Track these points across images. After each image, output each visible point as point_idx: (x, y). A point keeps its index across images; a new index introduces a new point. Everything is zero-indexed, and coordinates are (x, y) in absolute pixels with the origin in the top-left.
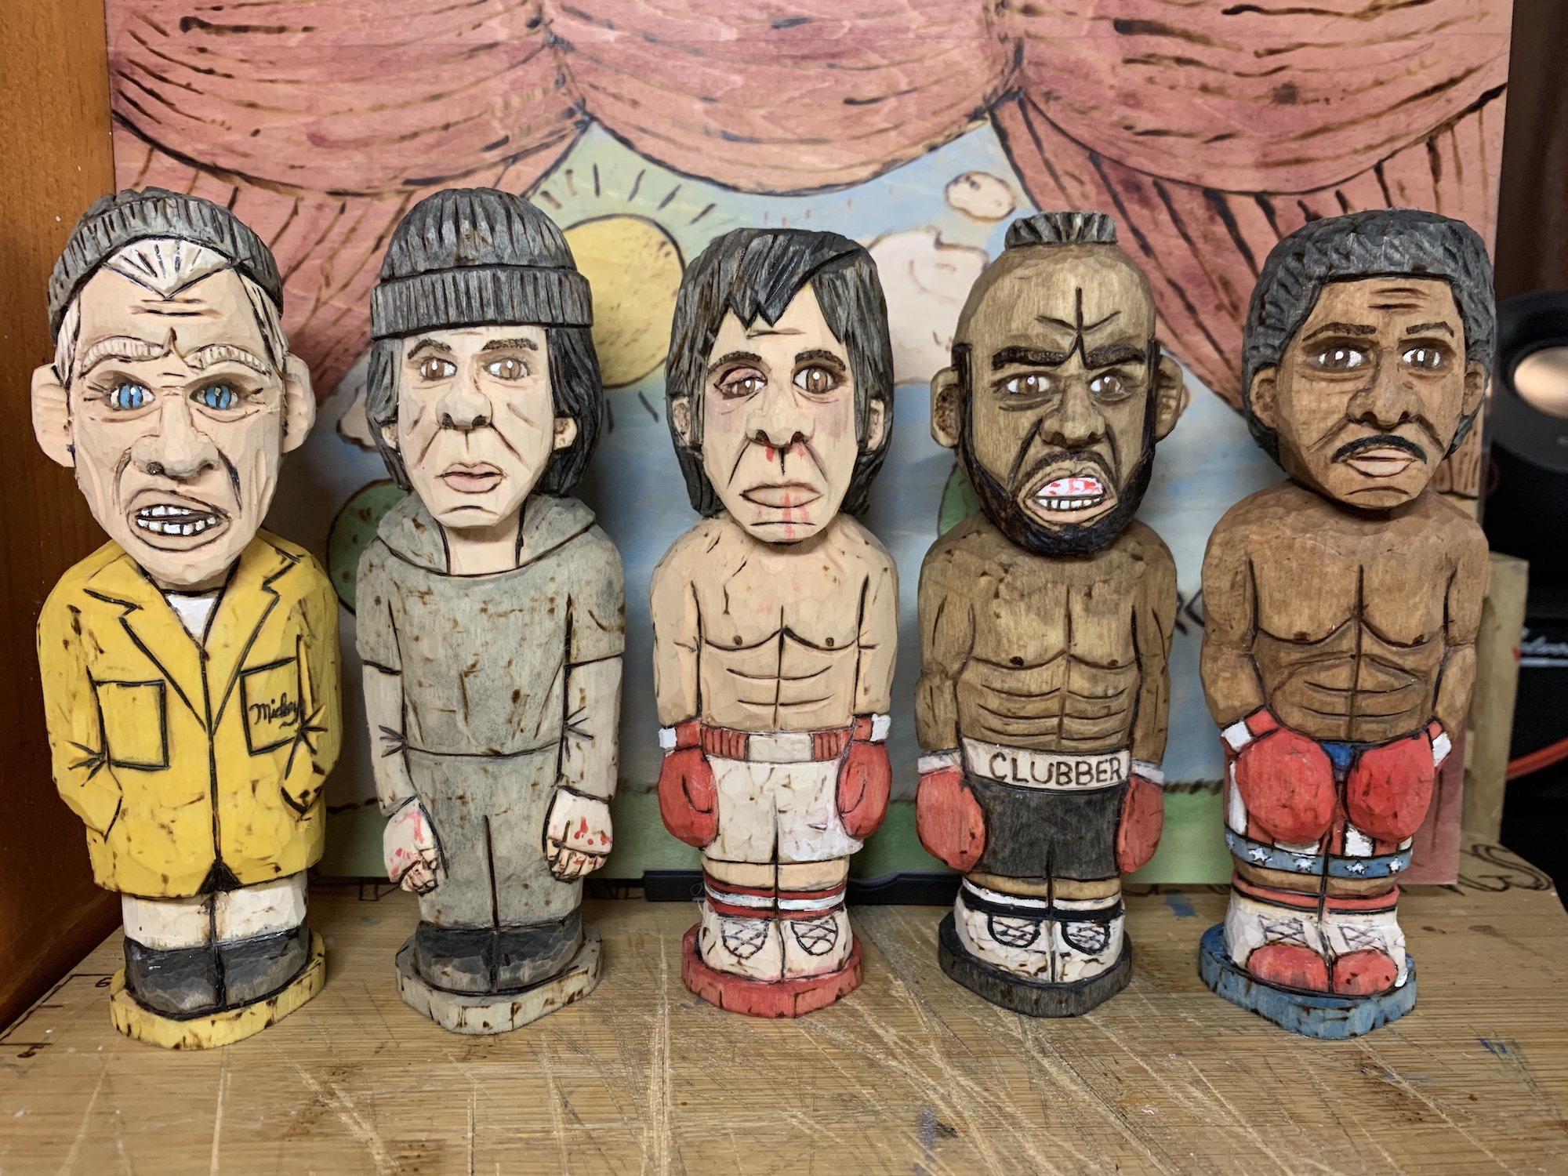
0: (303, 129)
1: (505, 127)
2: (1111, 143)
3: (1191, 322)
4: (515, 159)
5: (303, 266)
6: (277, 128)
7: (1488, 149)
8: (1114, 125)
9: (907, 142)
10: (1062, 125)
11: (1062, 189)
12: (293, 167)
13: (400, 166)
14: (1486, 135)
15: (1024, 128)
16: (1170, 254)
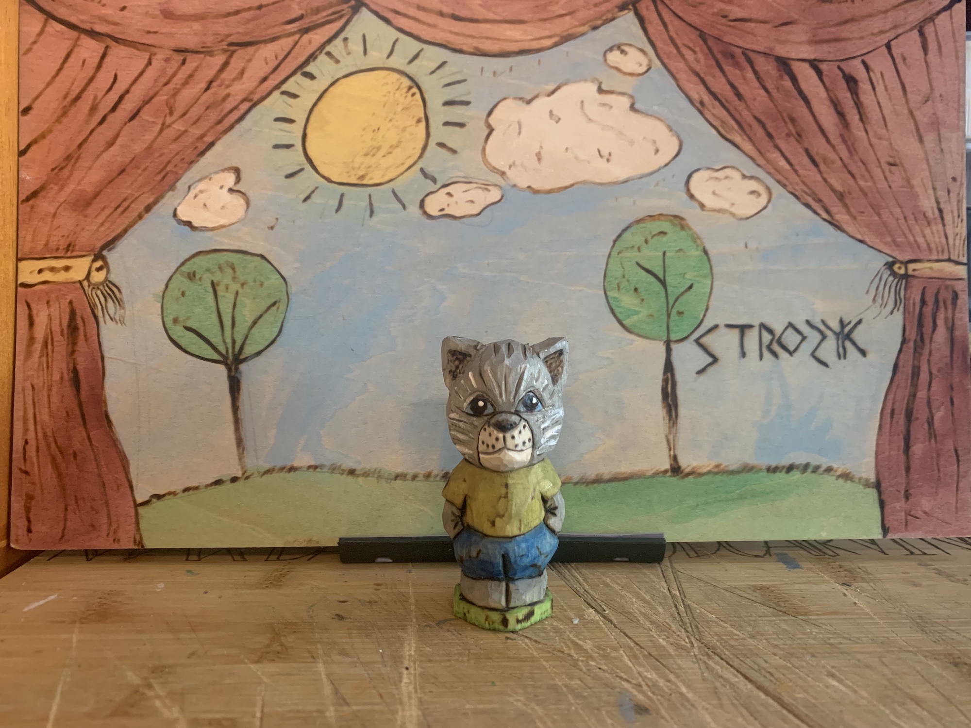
0: (158, 7)
1: (300, 9)
2: (713, 26)
3: (771, 144)
4: (307, 30)
5: (154, 101)
6: (139, 6)
7: (957, 35)
8: (714, 14)
9: (577, 23)
10: (681, 14)
11: (682, 55)
12: (149, 32)
13: (227, 33)
14: (954, 25)
15: (655, 15)
16: (755, 99)
